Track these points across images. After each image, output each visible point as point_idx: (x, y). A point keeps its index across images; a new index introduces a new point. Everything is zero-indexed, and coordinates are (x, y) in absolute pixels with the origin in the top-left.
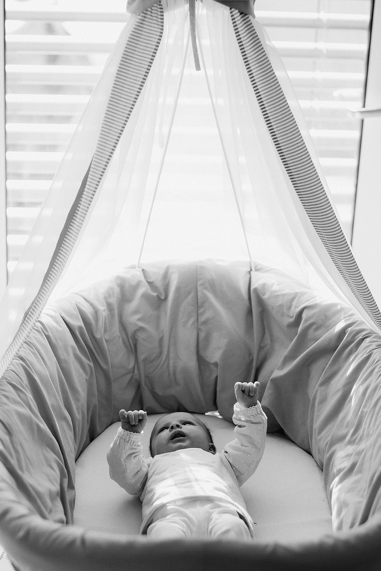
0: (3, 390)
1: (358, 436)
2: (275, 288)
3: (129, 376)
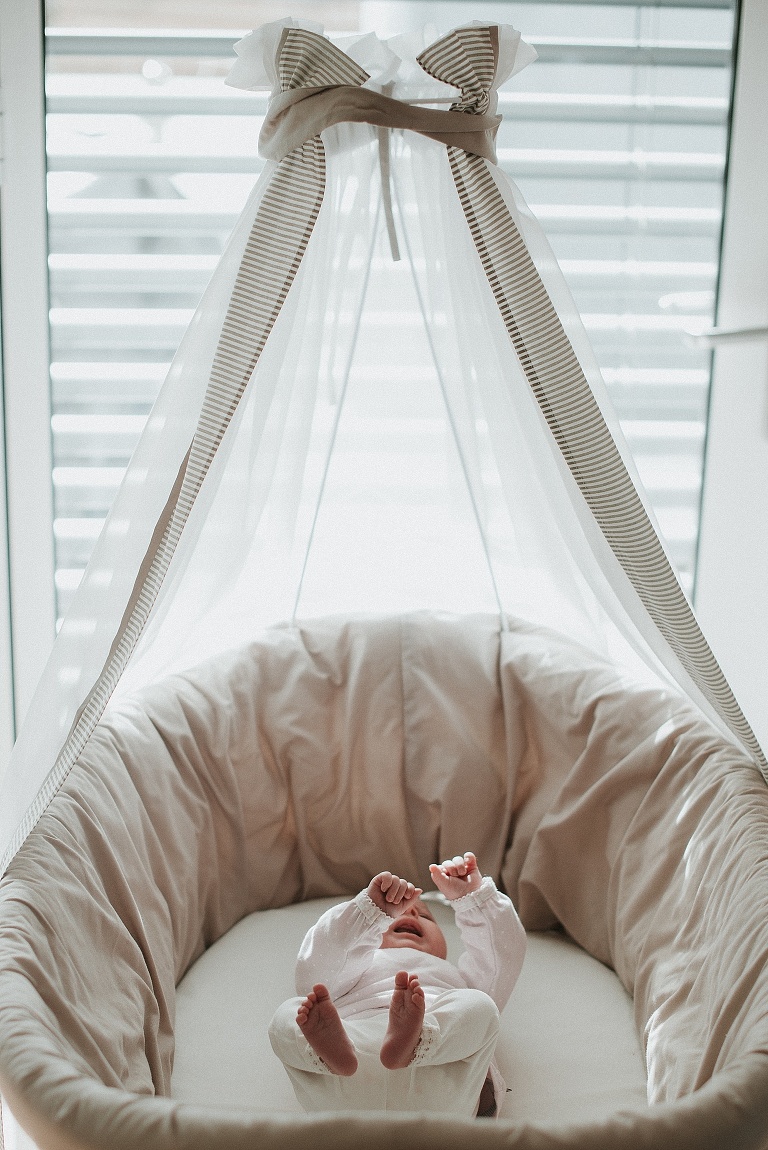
0: (38, 853)
1: (695, 935)
2: (546, 662)
3: (276, 829)
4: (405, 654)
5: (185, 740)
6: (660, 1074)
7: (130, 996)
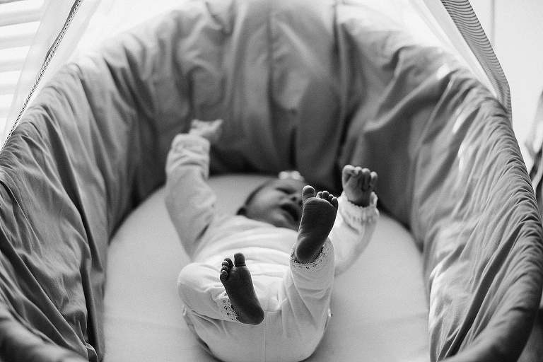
0: (16, 147)
4: (273, 13)
5: (123, 70)
6: (439, 310)
7: (70, 246)
